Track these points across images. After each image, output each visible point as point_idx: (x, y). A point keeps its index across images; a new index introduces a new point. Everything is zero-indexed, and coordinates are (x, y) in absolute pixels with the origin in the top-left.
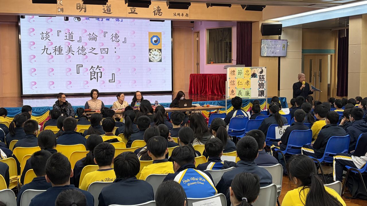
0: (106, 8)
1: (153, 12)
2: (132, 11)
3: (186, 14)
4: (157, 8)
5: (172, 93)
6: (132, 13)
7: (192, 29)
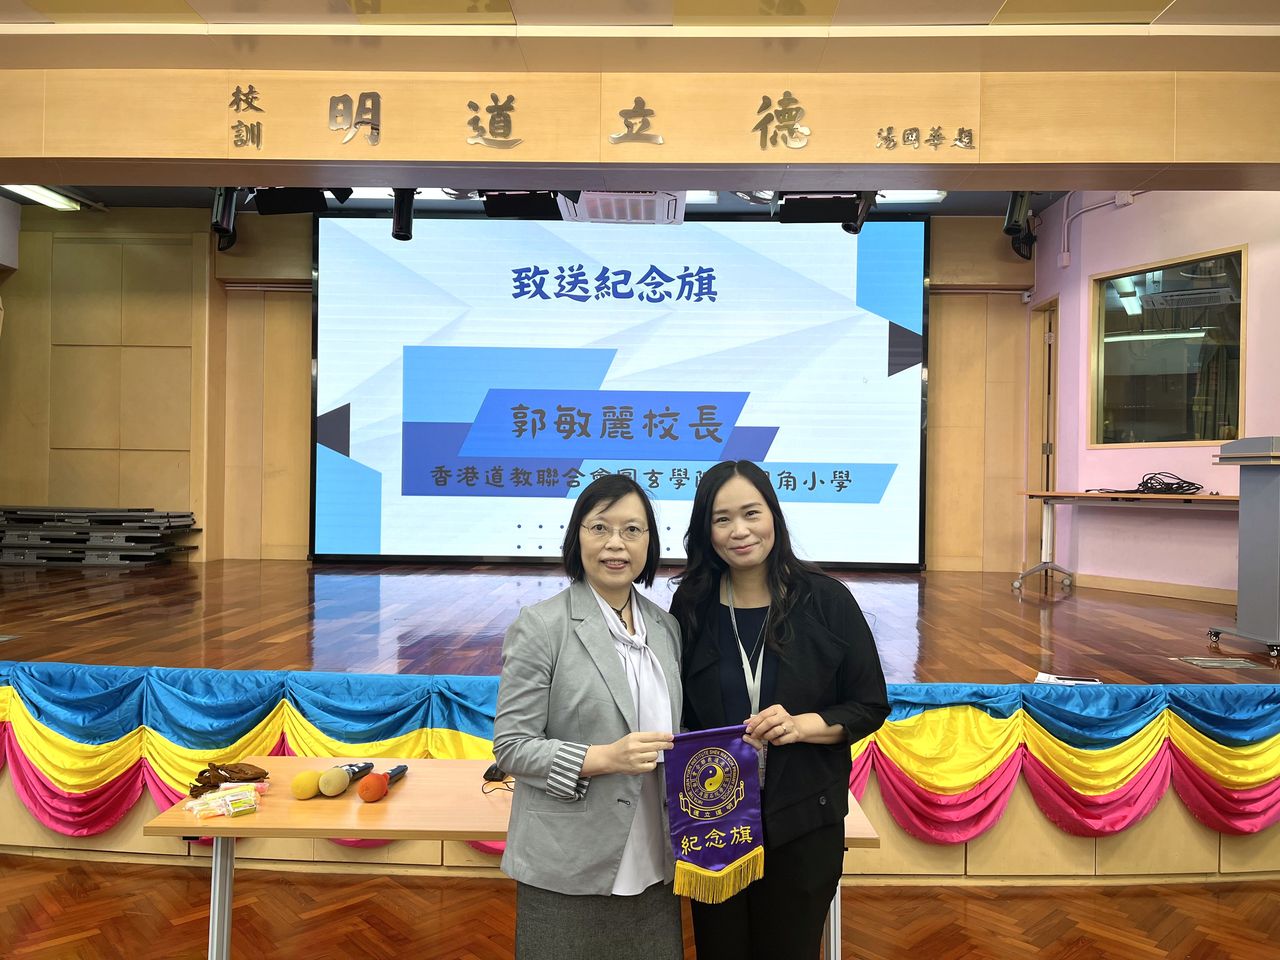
0: (489, 116)
1: (756, 128)
2: (629, 126)
3: (962, 131)
4: (780, 103)
5: (923, 574)
6: (631, 137)
7: (1027, 294)
